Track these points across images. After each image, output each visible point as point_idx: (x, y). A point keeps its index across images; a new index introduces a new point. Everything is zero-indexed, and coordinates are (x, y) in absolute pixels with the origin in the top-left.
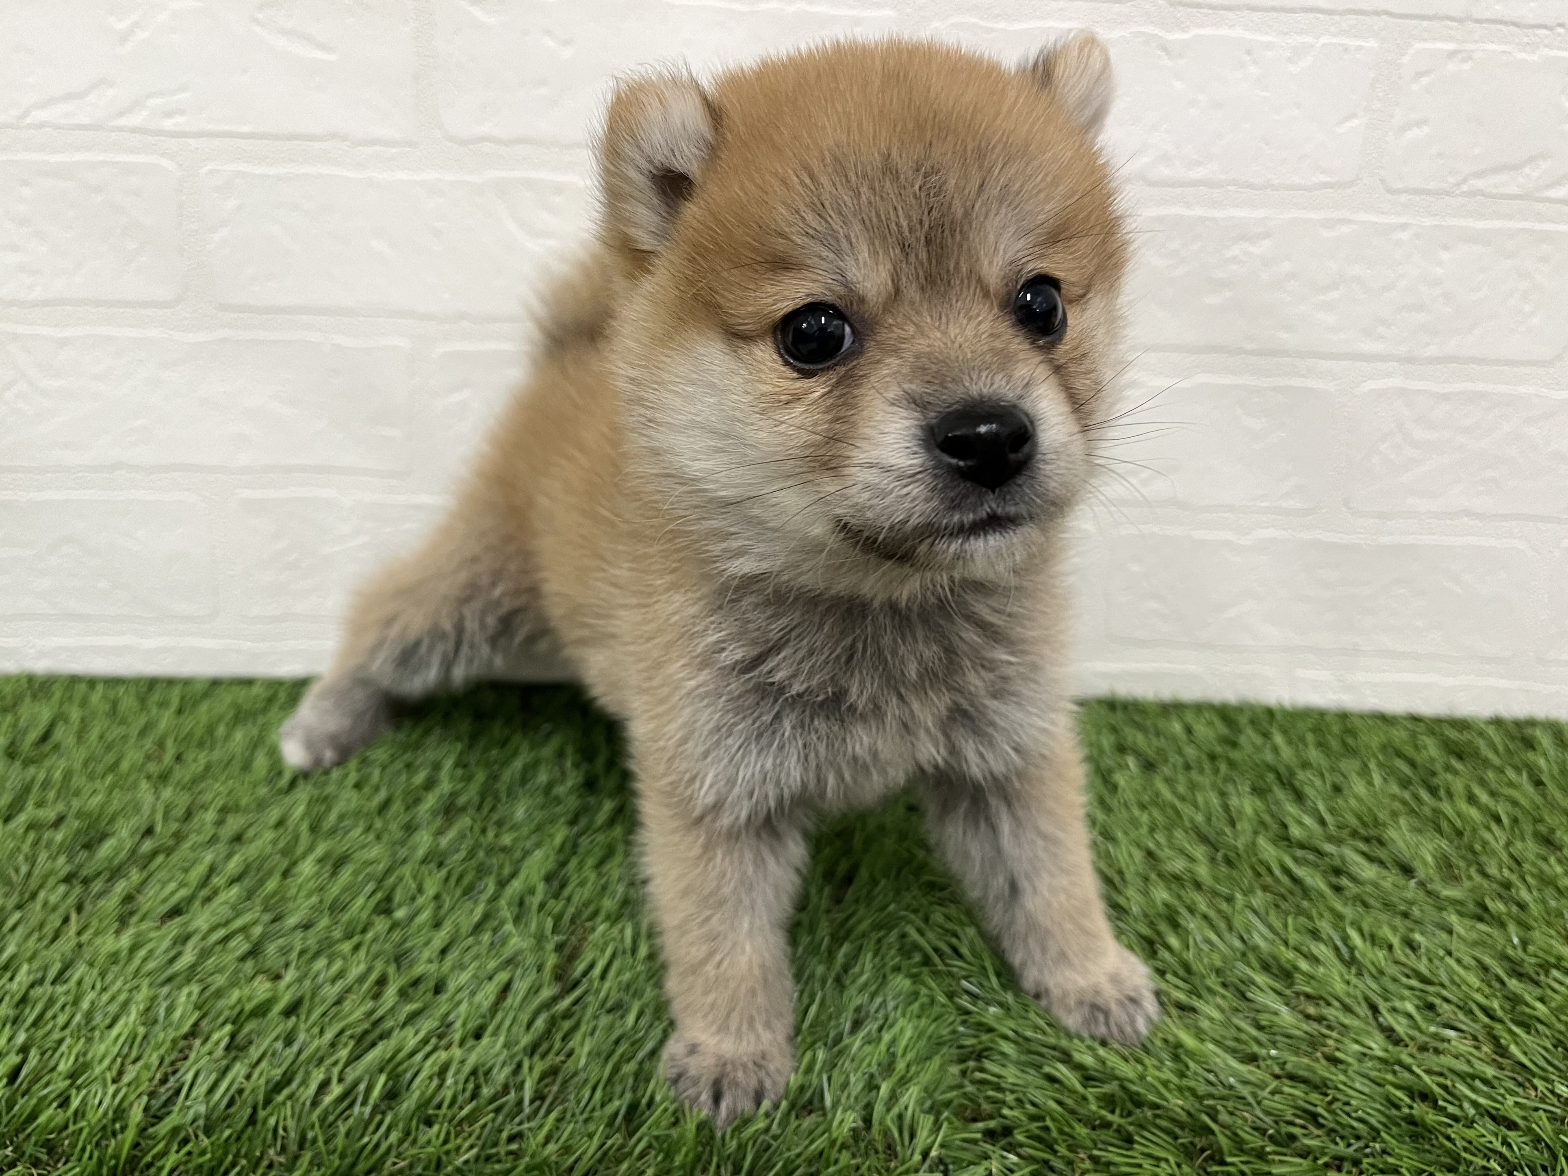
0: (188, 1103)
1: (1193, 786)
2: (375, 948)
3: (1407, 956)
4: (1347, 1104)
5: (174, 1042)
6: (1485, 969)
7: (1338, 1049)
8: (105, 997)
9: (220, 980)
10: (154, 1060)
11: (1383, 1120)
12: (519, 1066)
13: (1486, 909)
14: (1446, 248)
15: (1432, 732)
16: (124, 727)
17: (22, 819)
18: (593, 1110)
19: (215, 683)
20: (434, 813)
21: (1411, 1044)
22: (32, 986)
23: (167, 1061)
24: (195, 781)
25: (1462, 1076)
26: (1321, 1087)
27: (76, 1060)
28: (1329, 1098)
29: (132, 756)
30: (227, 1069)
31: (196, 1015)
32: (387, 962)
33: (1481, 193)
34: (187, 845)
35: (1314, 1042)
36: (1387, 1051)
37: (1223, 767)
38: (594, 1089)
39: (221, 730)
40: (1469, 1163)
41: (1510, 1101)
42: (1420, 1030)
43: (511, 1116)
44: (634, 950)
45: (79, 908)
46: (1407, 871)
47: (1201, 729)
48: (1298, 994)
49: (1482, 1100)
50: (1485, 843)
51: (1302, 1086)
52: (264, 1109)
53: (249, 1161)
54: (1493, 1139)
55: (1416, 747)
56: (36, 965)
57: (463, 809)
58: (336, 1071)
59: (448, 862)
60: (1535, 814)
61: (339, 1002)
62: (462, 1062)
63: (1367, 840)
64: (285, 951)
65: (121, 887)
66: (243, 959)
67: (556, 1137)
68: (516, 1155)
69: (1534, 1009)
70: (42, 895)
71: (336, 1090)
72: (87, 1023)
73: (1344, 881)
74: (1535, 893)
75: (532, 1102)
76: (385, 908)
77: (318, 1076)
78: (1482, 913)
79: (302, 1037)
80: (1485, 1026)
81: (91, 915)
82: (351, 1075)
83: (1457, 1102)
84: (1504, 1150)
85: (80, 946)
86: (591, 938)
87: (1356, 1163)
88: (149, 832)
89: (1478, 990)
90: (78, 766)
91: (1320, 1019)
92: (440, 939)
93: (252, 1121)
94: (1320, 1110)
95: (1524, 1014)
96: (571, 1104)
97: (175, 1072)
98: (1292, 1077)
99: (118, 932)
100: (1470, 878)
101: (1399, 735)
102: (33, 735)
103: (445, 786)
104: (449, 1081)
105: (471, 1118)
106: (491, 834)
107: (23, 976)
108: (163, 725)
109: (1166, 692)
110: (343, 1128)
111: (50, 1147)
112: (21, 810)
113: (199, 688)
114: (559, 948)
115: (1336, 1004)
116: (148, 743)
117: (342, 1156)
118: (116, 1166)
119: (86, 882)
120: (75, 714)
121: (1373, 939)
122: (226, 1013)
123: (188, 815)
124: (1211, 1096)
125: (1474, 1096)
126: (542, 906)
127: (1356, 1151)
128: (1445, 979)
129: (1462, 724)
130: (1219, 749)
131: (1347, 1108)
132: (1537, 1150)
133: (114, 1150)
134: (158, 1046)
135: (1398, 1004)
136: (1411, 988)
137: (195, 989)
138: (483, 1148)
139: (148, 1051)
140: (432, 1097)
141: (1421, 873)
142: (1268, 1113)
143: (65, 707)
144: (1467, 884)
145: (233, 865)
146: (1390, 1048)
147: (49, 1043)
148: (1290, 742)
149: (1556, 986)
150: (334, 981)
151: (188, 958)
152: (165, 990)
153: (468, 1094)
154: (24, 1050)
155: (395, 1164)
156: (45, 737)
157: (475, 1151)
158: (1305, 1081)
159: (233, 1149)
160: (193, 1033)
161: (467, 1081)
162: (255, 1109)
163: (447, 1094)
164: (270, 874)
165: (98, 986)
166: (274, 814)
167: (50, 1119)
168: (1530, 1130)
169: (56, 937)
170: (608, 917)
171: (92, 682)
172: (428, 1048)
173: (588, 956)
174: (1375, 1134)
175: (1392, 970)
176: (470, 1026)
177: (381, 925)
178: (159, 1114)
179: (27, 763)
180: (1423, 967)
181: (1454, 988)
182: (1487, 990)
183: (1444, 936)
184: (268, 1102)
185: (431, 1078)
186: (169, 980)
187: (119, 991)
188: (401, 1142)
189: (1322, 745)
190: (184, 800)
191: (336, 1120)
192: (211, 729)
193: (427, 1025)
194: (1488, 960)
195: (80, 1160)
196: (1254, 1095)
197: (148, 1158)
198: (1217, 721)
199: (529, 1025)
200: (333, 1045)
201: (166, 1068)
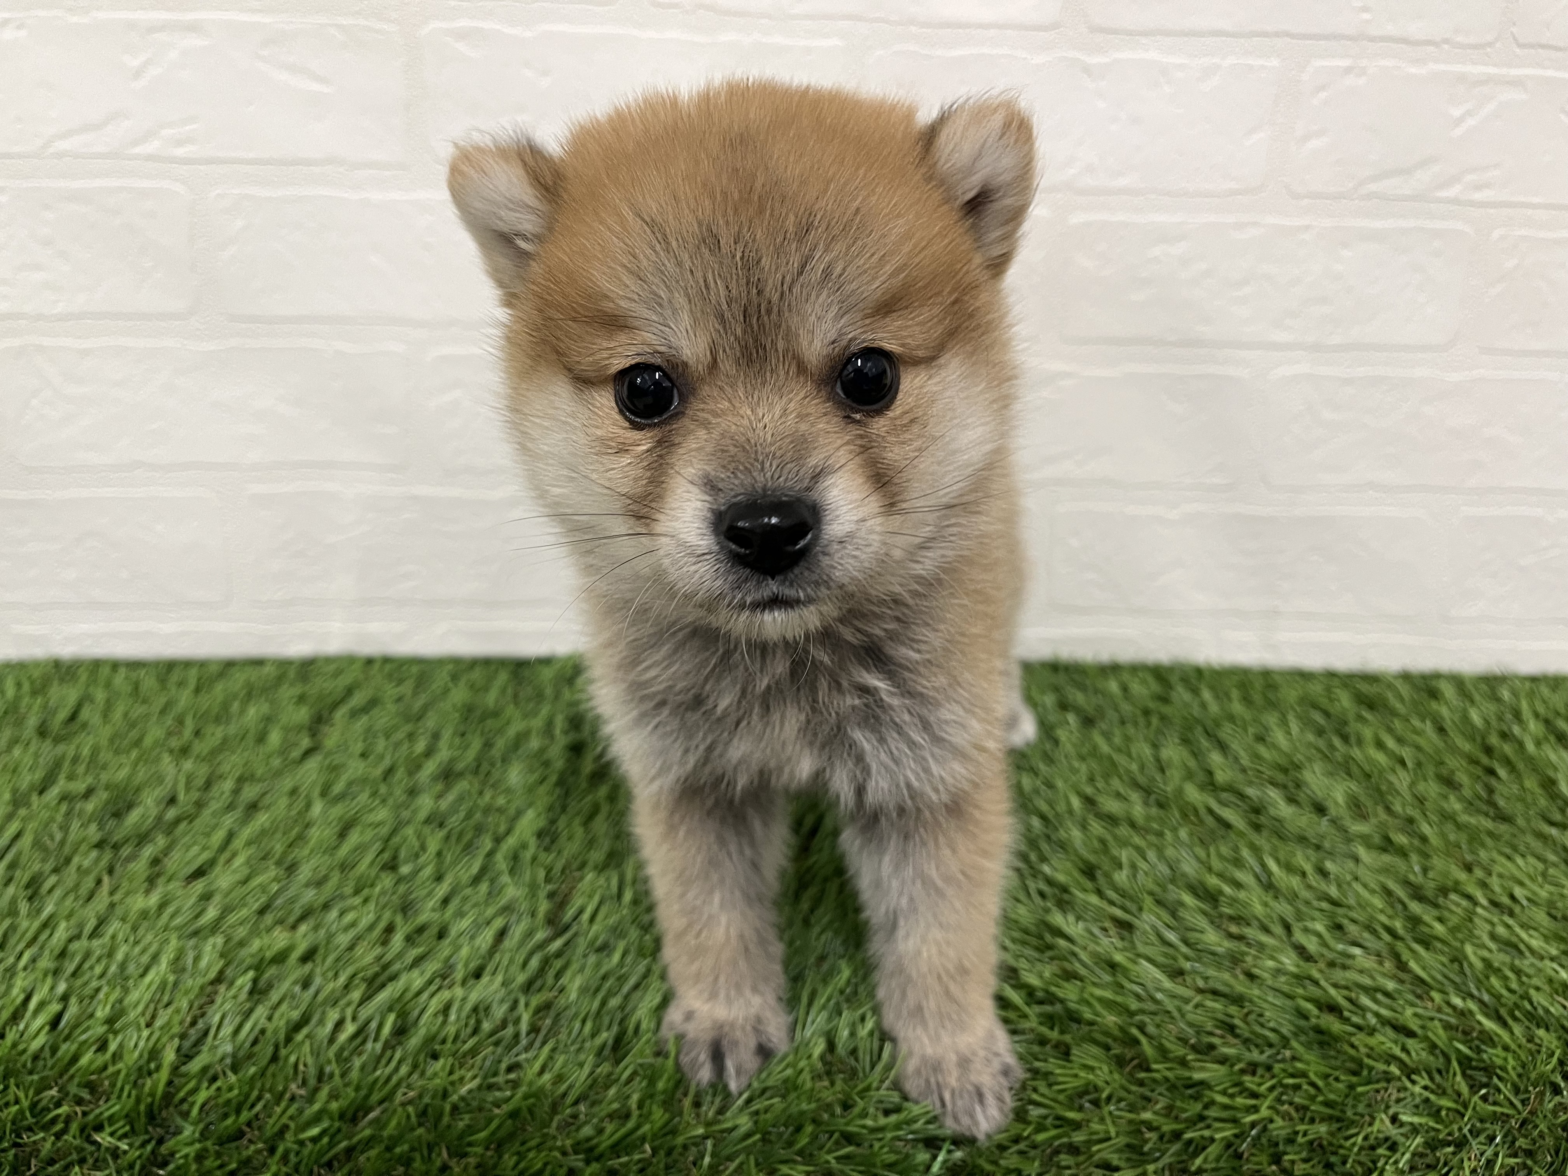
0: (216, 1043)
1: (1127, 739)
2: (383, 900)
3: (1318, 882)
4: (1261, 1015)
5: (202, 988)
6: (1388, 893)
7: (1255, 966)
8: (137, 949)
9: (242, 932)
10: (185, 1004)
11: (1293, 1029)
12: (516, 1002)
13: (1390, 841)
14: (1345, 246)
15: (1345, 686)
16: (145, 707)
17: (54, 792)
18: (583, 1041)
19: (229, 665)
20: (435, 778)
21: (1321, 960)
22: (70, 940)
23: (196, 1004)
24: (214, 752)
25: (1366, 990)
26: (1238, 1000)
27: (113, 1007)
28: (1246, 1010)
29: (155, 733)
30: (251, 1011)
31: (222, 963)
32: (395, 912)
33: (1375, 195)
34: (208, 811)
35: (1235, 960)
36: (1299, 966)
37: (1155, 721)
38: (584, 1022)
39: (236, 706)
40: (1371, 1069)
41: (1409, 1012)
42: (1329, 948)
43: (509, 1048)
44: (620, 895)
45: (111, 871)
46: (1320, 809)
47: (1136, 688)
48: (1221, 915)
49: (1383, 1011)
50: (1390, 784)
51: (1222, 999)
52: (285, 1047)
53: (272, 1095)
54: (1393, 1046)
55: (1331, 700)
56: (73, 921)
57: (460, 775)
58: (349, 1012)
59: (446, 823)
60: (1437, 758)
61: (351, 948)
62: (464, 999)
65: (148, 852)
66: (262, 913)
67: (550, 1066)
68: (515, 1085)
69: (1432, 928)
70: (76, 860)
71: (350, 1028)
72: (122, 972)
73: (1263, 819)
74: (1435, 827)
75: (528, 1034)
76: (391, 865)
77: (333, 1016)
78: (1387, 845)
79: (318, 981)
80: (1388, 944)
81: (122, 877)
82: (364, 1014)
83: (1360, 1012)
84: (1403, 1056)
85: (112, 905)
86: (580, 885)
87: (1269, 1068)
88: (172, 801)
89: (1382, 911)
90: (104, 742)
91: (1240, 938)
92: (442, 890)
93: (275, 1058)
94: (1237, 1022)
95: (1424, 933)
96: (563, 1037)
97: (203, 1015)
98: (1215, 993)
99: (147, 892)
100: (1376, 815)
101: (1317, 689)
102: (63, 715)
103: (444, 754)
104: (453, 1017)
105: (473, 1052)
106: (487, 797)
107: (61, 932)
108: (182, 703)
109: (1105, 655)
110: (357, 1062)
111: (91, 1087)
112: (53, 783)
113: (213, 669)
114: (551, 895)
115: (1256, 924)
116: (169, 721)
117: (358, 1089)
118: (152, 1104)
119: (116, 847)
120: (100, 696)
121: (1289, 868)
122: (248, 961)
123: (208, 785)
124: (1142, 1012)
125: (1376, 1008)
126: (534, 859)
127: (1269, 1057)
128: (1352, 902)
129: (1372, 678)
130: (1152, 705)
131: (1261, 1020)
132: (1433, 1054)
133: (151, 1089)
134: (187, 992)
135: (1309, 924)
136: (1322, 910)
137: (219, 940)
138: (485, 1078)
139: (178, 996)
140: (438, 1032)
141: (1333, 811)
142: (1191, 1025)
143: (91, 689)
144: (1373, 821)
145: (246, 833)
146: (1302, 963)
147: (88, 991)
148: (1217, 697)
149: (1454, 908)
150: (346, 929)
151: (211, 913)
152: (192, 942)
153: (469, 1030)
154: (65, 998)
155: (405, 1094)
156: (73, 717)
157: (477, 1081)
158: (1225, 996)
159: (259, 1085)
160: (219, 979)
161: (468, 1017)
162: (277, 1047)
163: (451, 1030)
165: (132, 939)
166: (288, 783)
167: (91, 1062)
168: (1427, 1038)
169: (90, 897)
170: (596, 867)
171: (115, 665)
172: (433, 988)
173: (577, 902)
174: (1285, 1042)
175: (1305, 894)
176: (473, 965)
177: (387, 881)
178: (190, 1054)
179: (57, 740)
180: (1333, 891)
181: (1361, 910)
182: (1390, 911)
183: (1351, 864)
184: (289, 1039)
185: (435, 1015)
186: (196, 933)
187: (150, 944)
188: (410, 1074)
189: (1247, 700)
190: (203, 771)
191: (351, 1054)
192: (225, 706)
193: (432, 967)
194: (1392, 885)
195: (119, 1097)
196: (1180, 1010)
197: (182, 1094)
198: (1151, 679)
199: (525, 964)
200: (347, 987)
201: (195, 1011)
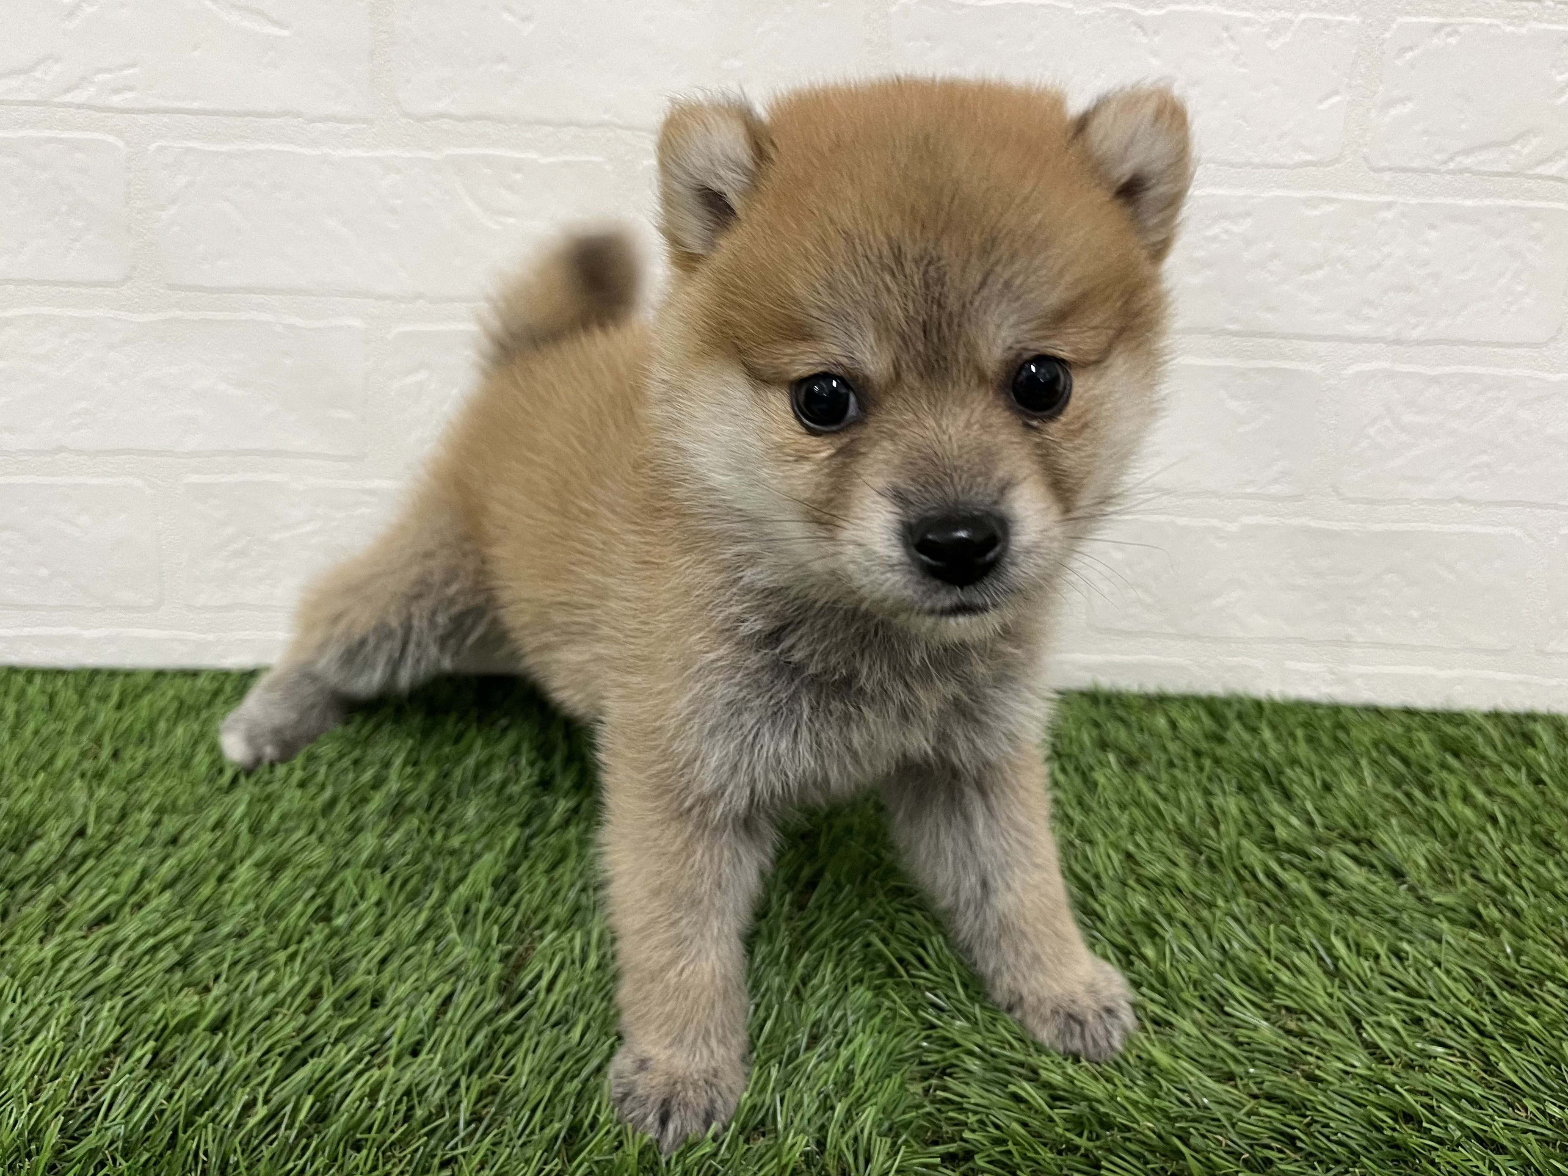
0: (106, 1124)
1: (1175, 785)
2: (311, 958)
3: (1394, 967)
4: (1326, 1126)
5: (94, 1058)
6: (1477, 980)
7: (1319, 1067)
8: (26, 1010)
9: (147, 993)
10: (74, 1077)
11: (1364, 1143)
12: (456, 1084)
13: (1479, 916)
14: (1432, 227)
15: (1427, 727)
16: (61, 722)
18: (532, 1133)
19: (159, 674)
20: (381, 813)
21: (1396, 1061)
23: (86, 1079)
24: (131, 779)
25: (1448, 1096)
26: (1298, 1107)
28: (1307, 1120)
29: (68, 753)
30: (148, 1087)
31: (118, 1031)
32: (323, 973)
33: (1467, 170)
34: (119, 848)
35: (1294, 1060)
36: (1370, 1069)
37: (1207, 763)
38: (534, 1111)
39: (162, 726)
41: (1500, 1122)
42: (1406, 1046)
43: (445, 1139)
44: (583, 960)
46: (1398, 874)
47: (1186, 724)
48: (1279, 1007)
49: (1468, 1122)
50: (1480, 846)
51: (1280, 1106)
52: (185, 1131)
54: (1480, 1164)
55: (1411, 745)
57: (412, 810)
58: (262, 1091)
59: (392, 866)
60: (1533, 814)
61: (268, 1017)
62: (396, 1081)
63: (1357, 842)
64: (215, 961)
65: (48, 892)
66: (170, 970)
67: (491, 1163)
69: (1526, 1023)
71: (261, 1111)
73: (1332, 886)
74: (1532, 899)
75: (468, 1124)
76: (324, 915)
77: (242, 1097)
78: (1475, 921)
79: (228, 1054)
80: (1475, 1042)
81: (16, 922)
82: (278, 1096)
83: (1442, 1124)
86: (538, 947)
88: (81, 833)
89: (1467, 1004)
91: (1301, 1034)
92: (379, 949)
93: (172, 1144)
94: (1297, 1133)
95: (1516, 1029)
96: (508, 1126)
97: (94, 1091)
98: (1270, 1098)
99: (42, 941)
100: (1463, 882)
101: (1393, 730)
103: (393, 785)
104: (381, 1102)
105: (402, 1142)
106: (439, 836)
108: (101, 719)
109: (1150, 685)
110: (267, 1153)
113: (141, 680)
114: (505, 957)
115: (1319, 1018)
116: (85, 740)
119: (13, 885)
121: (1359, 949)
122: (150, 1029)
123: (123, 816)
124: (1184, 1117)
125: (1459, 1118)
126: (488, 913)
128: (1432, 990)
129: (1456, 718)
130: (1204, 745)
131: (1325, 1131)
134: (77, 1063)
135: (1383, 1018)
136: (1397, 1001)
137: (119, 1002)
139: (67, 1068)
140: (362, 1119)
141: (1411, 879)
142: (1243, 1136)
144: (1461, 889)
145: (167, 870)
146: (1374, 1065)
148: (1279, 738)
149: (1550, 999)
150: (265, 994)
151: (113, 969)
152: (88, 1003)
153: (400, 1115)
158: (1283, 1102)
160: (115, 1048)
161: (399, 1102)
162: (175, 1132)
163: (378, 1116)
164: (204, 879)
165: (19, 998)
166: (213, 815)
168: (1518, 1154)
170: (558, 925)
171: (30, 674)
172: (361, 1066)
173: (534, 967)
174: (1355, 1158)
175: (1378, 982)
176: (407, 1042)
177: (319, 932)
178: (76, 1135)
180: (1410, 979)
181: (1443, 1001)
182: (1477, 1004)
183: (1434, 945)
184: (189, 1123)
185: (361, 1099)
186: (93, 992)
187: (40, 1004)
188: (327, 1168)
189: (1311, 740)
190: (118, 800)
191: (260, 1144)
192: (152, 724)
193: (361, 1041)
194: (1479, 972)
196: (1229, 1117)
198: (1204, 715)
199: (469, 1042)
200: (261, 1063)
201: (84, 1087)
